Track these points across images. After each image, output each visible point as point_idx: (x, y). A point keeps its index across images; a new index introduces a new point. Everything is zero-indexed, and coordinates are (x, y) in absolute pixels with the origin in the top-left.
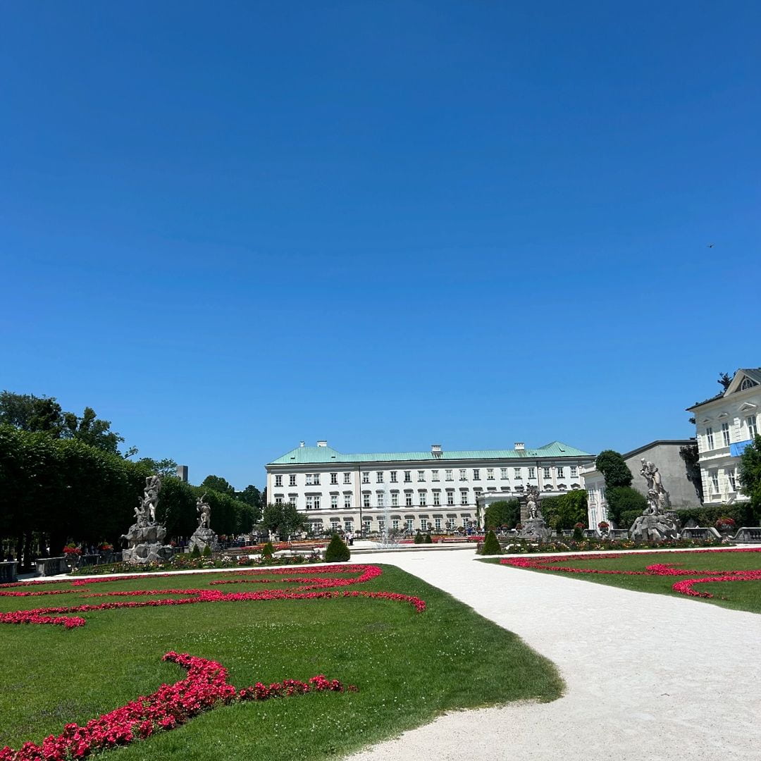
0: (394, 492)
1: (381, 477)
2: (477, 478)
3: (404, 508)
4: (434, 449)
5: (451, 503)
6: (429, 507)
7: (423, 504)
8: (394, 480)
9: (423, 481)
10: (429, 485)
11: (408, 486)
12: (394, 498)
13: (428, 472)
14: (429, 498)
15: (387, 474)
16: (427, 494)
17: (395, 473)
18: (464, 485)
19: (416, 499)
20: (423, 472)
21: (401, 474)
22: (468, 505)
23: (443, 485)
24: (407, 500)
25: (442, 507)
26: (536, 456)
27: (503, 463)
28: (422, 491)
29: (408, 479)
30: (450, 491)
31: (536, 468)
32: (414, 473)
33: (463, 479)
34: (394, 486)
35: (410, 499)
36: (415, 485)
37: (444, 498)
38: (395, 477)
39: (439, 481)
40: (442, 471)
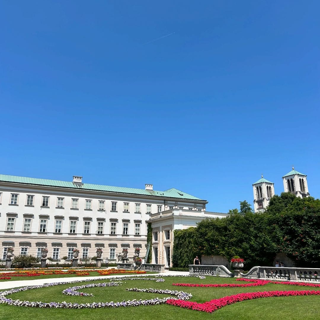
0: (28, 217)
1: (16, 200)
2: (114, 209)
3: (37, 235)
4: (75, 180)
5: (87, 232)
6: (64, 236)
7: (58, 232)
8: (30, 204)
9: (62, 208)
10: (67, 213)
11: (44, 212)
12: (27, 223)
13: (68, 200)
14: (66, 227)
15: (23, 197)
16: (63, 222)
17: (32, 196)
18: (101, 215)
19: (51, 225)
20: (62, 199)
21: (38, 198)
22: (104, 235)
23: (81, 214)
24: (41, 225)
25: (78, 236)
26: (163, 196)
27: (138, 198)
28: (59, 218)
29: (45, 205)
30: (87, 220)
31: (163, 205)
32: (53, 199)
33: (102, 210)
34: (29, 211)
35: (45, 226)
36: (52, 212)
37: (80, 227)
38: (32, 201)
39: (78, 209)
40: (82, 201)
